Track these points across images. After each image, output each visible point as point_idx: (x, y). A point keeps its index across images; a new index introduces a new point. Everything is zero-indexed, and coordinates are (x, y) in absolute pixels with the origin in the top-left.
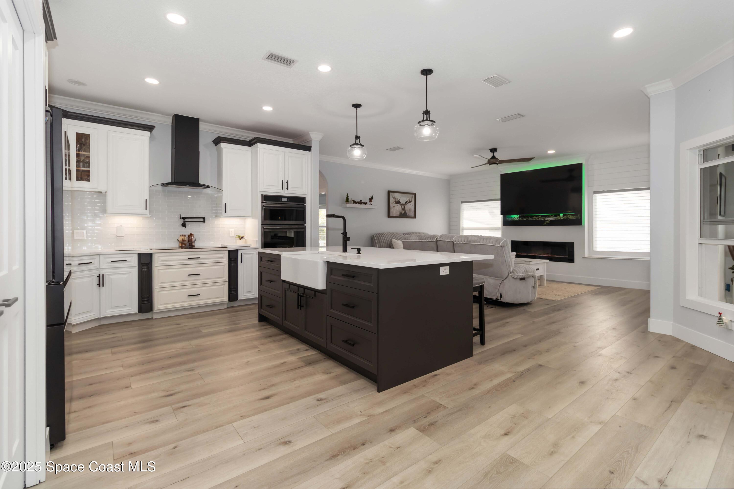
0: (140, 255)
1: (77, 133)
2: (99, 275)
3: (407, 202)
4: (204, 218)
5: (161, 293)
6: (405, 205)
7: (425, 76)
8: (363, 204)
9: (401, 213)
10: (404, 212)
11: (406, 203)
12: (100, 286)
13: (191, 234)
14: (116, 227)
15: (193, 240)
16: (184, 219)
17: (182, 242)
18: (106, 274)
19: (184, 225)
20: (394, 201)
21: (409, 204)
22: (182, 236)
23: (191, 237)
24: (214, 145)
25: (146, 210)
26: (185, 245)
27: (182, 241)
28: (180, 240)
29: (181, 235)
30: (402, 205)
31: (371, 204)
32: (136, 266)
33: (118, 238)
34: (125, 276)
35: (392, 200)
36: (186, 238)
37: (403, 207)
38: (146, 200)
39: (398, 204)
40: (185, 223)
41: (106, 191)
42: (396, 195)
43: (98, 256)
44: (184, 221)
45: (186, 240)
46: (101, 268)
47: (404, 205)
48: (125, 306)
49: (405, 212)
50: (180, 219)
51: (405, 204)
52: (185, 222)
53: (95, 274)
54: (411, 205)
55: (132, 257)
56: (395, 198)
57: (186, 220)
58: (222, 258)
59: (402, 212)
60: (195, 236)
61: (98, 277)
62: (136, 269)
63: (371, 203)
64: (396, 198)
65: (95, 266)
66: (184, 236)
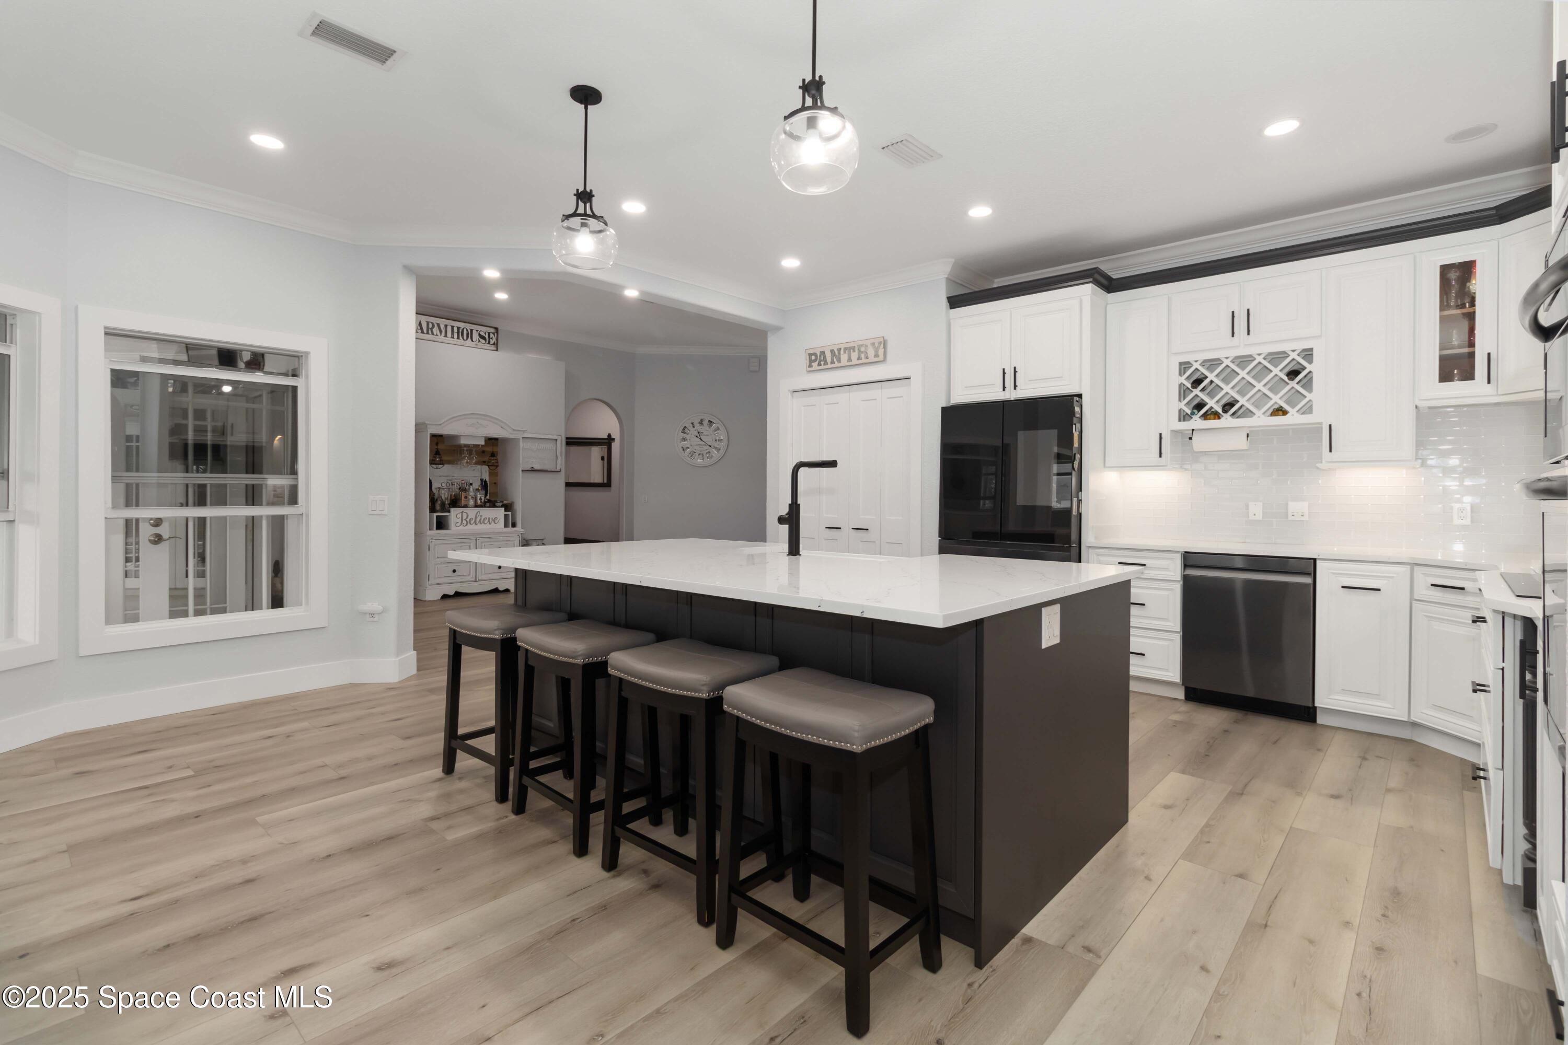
7: (583, 106)
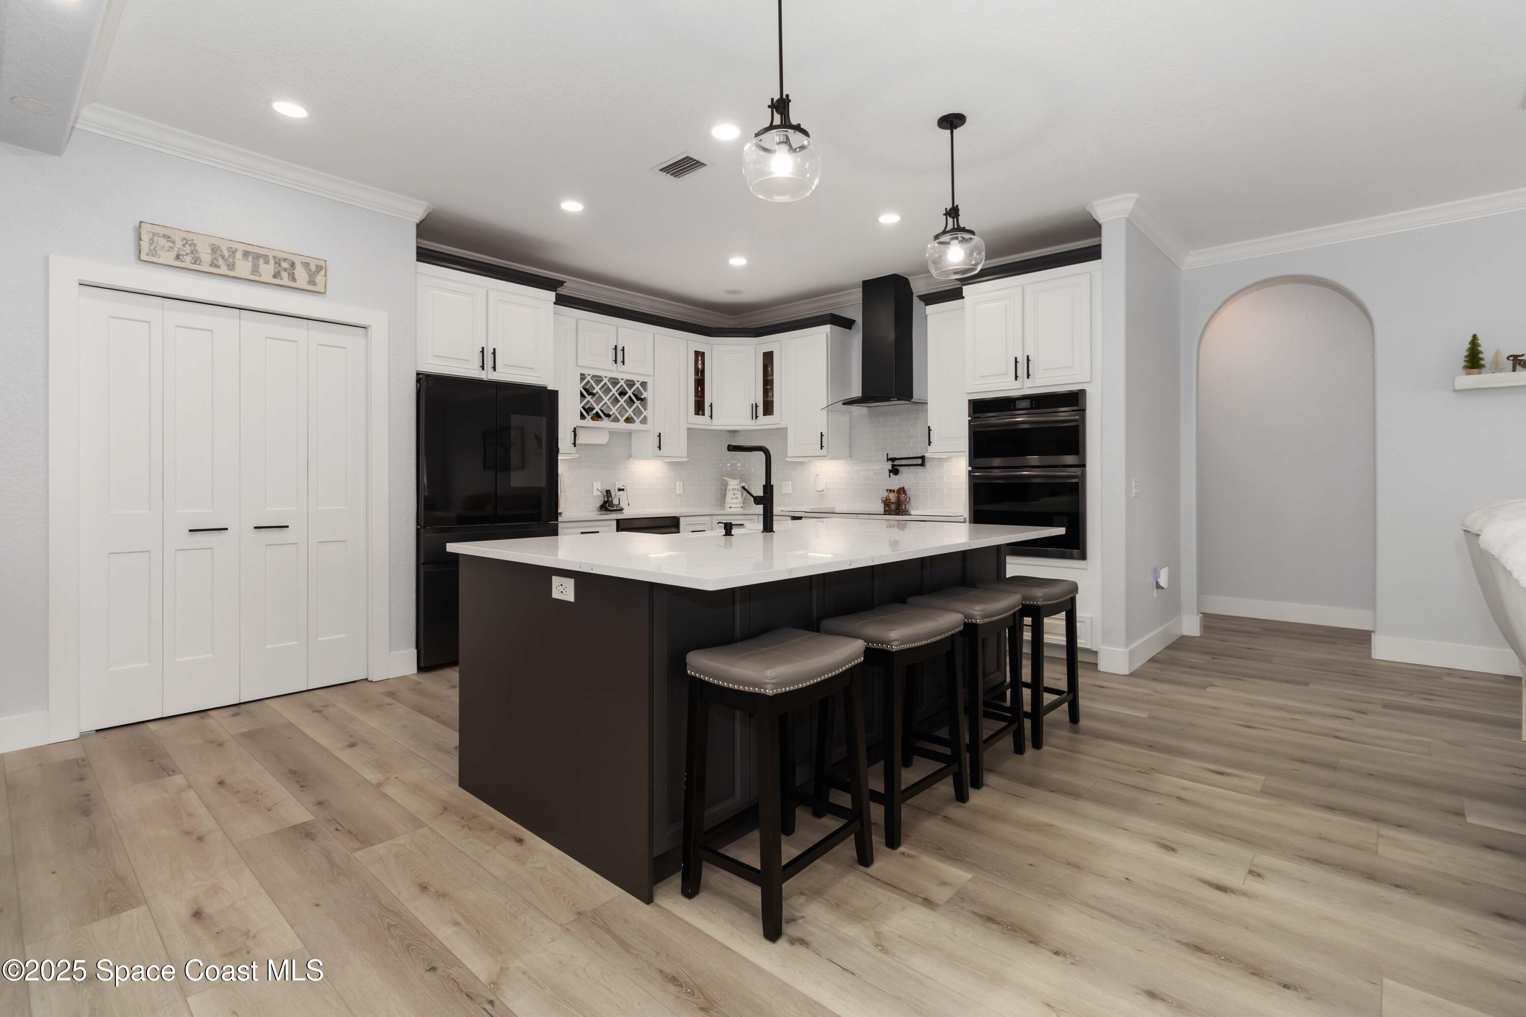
4: (922, 458)
13: (903, 488)
14: (814, 477)
15: (904, 499)
16: (895, 461)
17: (886, 502)
19: (893, 472)
23: (902, 494)
27: (887, 500)
28: (883, 498)
33: (818, 492)
36: (895, 496)
38: (822, 432)
40: (896, 468)
41: (788, 426)
44: (893, 464)
45: (893, 500)
50: (888, 461)
52: (893, 466)
57: (897, 463)
60: (909, 492)
66: (892, 491)
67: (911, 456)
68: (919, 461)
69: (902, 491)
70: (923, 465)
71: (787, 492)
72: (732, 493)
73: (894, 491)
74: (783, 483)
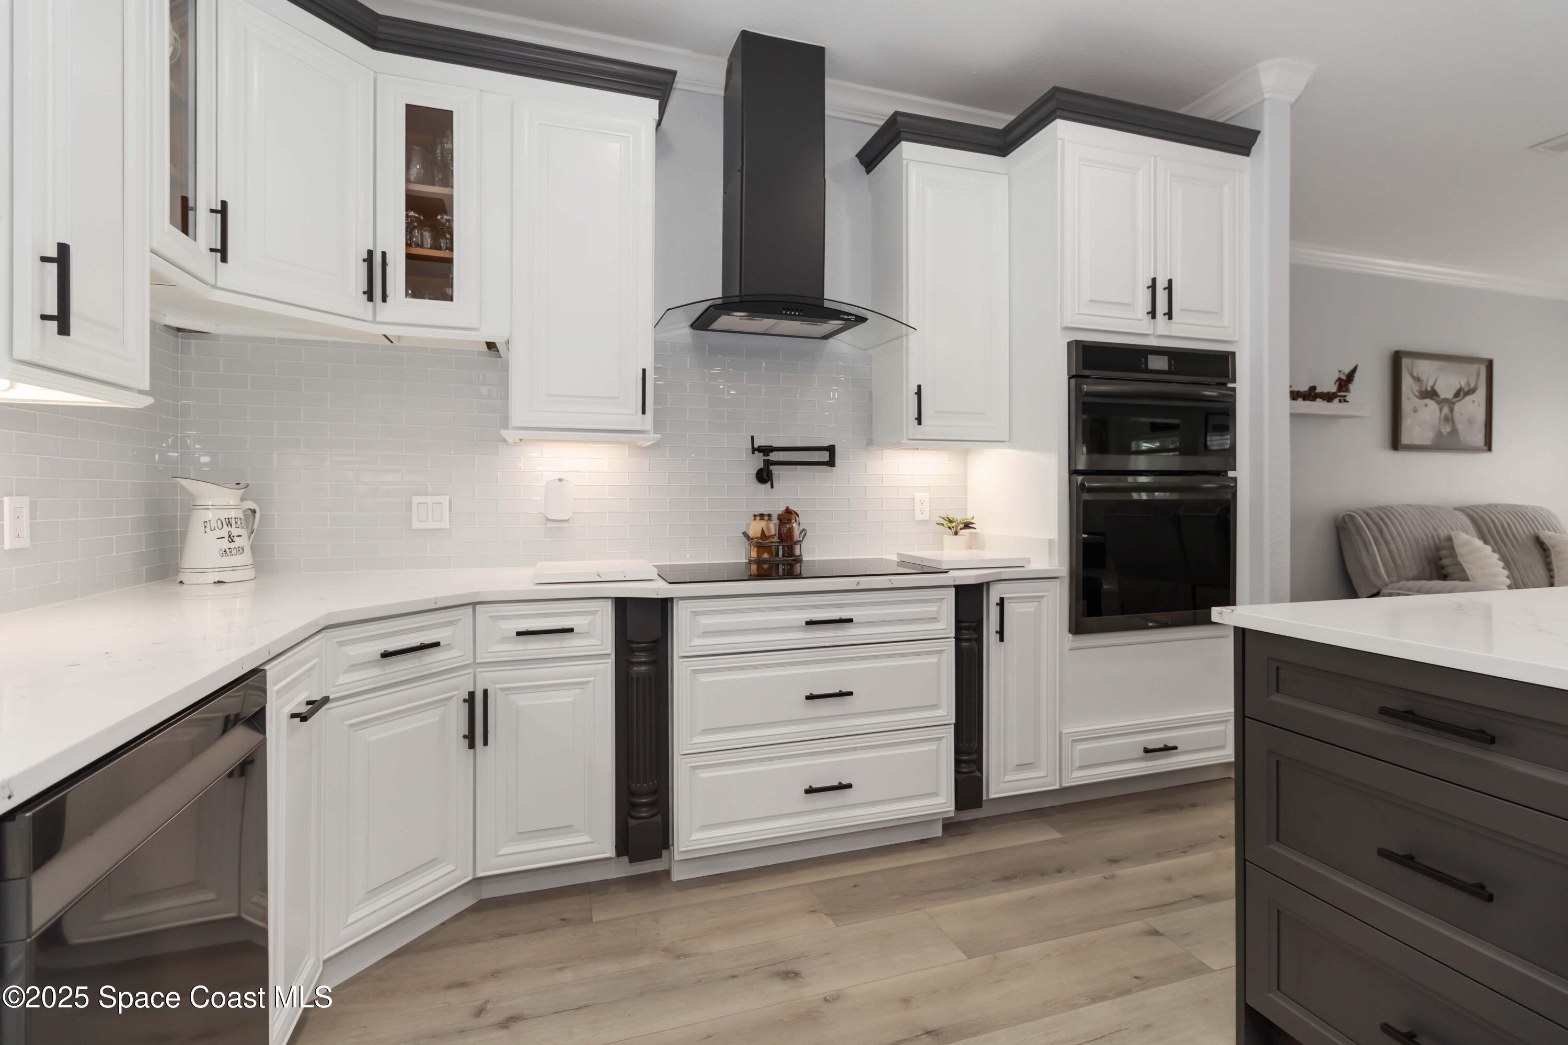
0: (622, 605)
1: (409, 107)
2: (472, 695)
3: (1460, 394)
4: (831, 449)
5: (702, 776)
6: (1454, 404)
8: (1321, 400)
9: (1439, 434)
10: (1448, 429)
11: (1457, 394)
12: (472, 745)
13: (788, 511)
14: (544, 484)
15: (797, 535)
16: (766, 452)
17: (760, 541)
18: (497, 686)
19: (764, 476)
20: (1416, 388)
21: (1469, 398)
22: (758, 518)
23: (789, 521)
24: (864, 169)
25: (644, 412)
26: (771, 553)
27: (761, 538)
28: (751, 534)
29: (755, 516)
30: (1442, 402)
31: (1345, 401)
32: (609, 652)
33: (550, 525)
34: (567, 697)
35: (1407, 384)
36: (773, 528)
37: (1446, 410)
38: (644, 371)
39: (1428, 401)
40: (768, 468)
41: (506, 339)
42: (1424, 368)
43: (469, 610)
44: (764, 460)
45: (773, 536)
46: (479, 661)
47: (1450, 403)
48: (567, 829)
49: (1454, 431)
50: (753, 453)
51: (1454, 400)
52: (768, 463)
53: (454, 693)
54: (1474, 402)
55: (594, 613)
56: (1418, 380)
57: (774, 456)
58: (934, 619)
59: (1443, 430)
60: (802, 519)
61: (467, 704)
62: (610, 665)
63: (1345, 396)
64: (1424, 377)
65: (455, 653)
66: (766, 518)
67: (799, 445)
68: (825, 456)
69: (788, 516)
70: (831, 463)
71: (430, 525)
72: (224, 532)
73: (769, 516)
74: (416, 500)
